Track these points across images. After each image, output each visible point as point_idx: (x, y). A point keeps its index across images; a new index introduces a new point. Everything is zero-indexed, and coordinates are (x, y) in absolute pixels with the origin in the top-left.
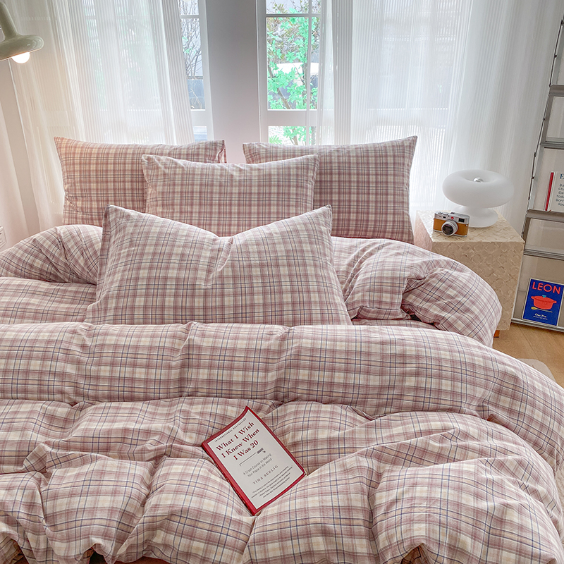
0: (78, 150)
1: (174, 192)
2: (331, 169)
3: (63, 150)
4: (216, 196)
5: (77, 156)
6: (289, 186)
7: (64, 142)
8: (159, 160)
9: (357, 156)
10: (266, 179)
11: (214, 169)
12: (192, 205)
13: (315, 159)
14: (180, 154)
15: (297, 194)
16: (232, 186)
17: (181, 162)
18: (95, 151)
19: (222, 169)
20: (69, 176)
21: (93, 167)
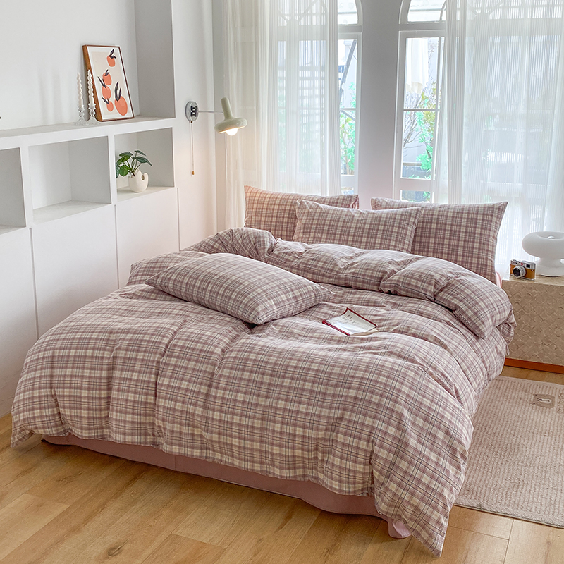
0: (258, 195)
1: (312, 224)
2: (432, 220)
3: (248, 194)
4: (339, 229)
5: (256, 199)
6: (393, 226)
7: (250, 189)
8: (308, 203)
9: (454, 212)
10: (377, 221)
11: (342, 211)
12: (322, 233)
13: (418, 210)
14: (324, 201)
15: (398, 233)
16: (352, 223)
17: (321, 205)
18: (268, 196)
19: (348, 211)
20: (249, 211)
21: (265, 206)
